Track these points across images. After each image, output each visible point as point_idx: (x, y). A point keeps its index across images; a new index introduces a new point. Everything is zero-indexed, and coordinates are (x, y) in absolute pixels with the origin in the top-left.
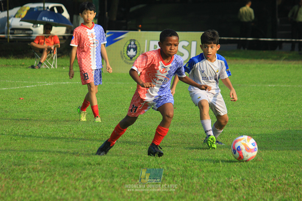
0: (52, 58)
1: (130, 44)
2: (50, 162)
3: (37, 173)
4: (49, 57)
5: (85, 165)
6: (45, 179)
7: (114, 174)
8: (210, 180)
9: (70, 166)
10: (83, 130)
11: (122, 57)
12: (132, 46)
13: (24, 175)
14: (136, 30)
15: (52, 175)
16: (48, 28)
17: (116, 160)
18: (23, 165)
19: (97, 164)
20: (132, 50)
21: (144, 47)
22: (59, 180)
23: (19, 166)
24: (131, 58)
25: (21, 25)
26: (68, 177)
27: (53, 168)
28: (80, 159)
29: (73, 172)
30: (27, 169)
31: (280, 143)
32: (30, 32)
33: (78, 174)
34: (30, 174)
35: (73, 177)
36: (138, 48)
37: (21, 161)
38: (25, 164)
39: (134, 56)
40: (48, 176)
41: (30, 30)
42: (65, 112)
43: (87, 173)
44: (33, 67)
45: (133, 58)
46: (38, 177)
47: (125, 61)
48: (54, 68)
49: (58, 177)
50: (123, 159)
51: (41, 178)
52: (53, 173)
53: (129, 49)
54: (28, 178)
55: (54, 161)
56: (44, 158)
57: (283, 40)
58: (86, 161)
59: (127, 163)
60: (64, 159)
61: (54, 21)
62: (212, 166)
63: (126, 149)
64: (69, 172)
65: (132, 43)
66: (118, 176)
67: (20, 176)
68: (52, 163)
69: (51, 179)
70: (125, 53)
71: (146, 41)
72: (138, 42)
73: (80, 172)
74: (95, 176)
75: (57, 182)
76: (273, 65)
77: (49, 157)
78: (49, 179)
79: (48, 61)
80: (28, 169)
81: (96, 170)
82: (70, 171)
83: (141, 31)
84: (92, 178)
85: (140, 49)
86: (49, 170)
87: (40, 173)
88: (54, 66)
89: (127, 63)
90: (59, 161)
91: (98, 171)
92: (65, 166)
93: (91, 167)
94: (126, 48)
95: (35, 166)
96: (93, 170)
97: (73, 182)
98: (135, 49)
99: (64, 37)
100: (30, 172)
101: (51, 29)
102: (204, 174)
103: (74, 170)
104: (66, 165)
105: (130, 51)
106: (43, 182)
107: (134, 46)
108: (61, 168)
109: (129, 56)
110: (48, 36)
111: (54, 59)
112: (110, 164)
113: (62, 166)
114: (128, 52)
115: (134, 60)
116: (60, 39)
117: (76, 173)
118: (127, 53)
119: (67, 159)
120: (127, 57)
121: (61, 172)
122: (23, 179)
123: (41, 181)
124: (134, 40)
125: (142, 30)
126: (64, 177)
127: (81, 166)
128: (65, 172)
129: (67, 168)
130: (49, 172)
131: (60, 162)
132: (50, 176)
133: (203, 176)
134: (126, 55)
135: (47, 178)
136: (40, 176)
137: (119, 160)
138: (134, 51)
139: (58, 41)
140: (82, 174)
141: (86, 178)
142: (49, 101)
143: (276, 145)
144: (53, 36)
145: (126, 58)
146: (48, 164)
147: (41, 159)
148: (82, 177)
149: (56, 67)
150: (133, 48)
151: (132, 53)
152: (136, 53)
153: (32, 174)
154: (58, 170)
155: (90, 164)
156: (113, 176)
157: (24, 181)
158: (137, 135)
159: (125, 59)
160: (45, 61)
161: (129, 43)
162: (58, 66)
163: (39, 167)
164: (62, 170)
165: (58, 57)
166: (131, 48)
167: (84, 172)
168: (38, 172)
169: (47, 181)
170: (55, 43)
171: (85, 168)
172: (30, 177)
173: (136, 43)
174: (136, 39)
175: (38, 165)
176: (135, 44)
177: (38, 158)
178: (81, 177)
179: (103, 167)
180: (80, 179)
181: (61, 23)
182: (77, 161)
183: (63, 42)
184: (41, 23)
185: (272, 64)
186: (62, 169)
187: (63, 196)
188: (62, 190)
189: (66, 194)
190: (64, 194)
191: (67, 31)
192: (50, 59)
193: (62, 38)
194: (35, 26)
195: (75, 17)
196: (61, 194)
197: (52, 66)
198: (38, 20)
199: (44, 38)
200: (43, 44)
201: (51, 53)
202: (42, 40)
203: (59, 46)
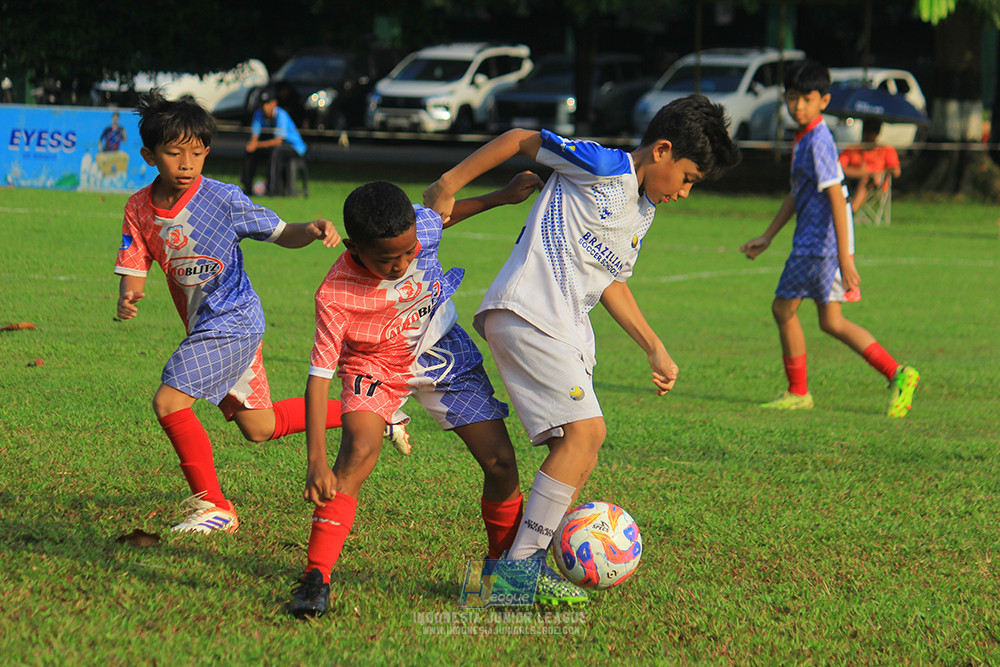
0: (879, 201)
2: (865, 447)
3: (833, 472)
5: (948, 457)
6: (851, 488)
9: (912, 459)
10: (946, 375)
13: (803, 477)
15: (869, 478)
16: (871, 127)
18: (802, 452)
19: (976, 457)
22: (885, 491)
23: (792, 454)
26: (906, 485)
27: (870, 463)
28: (935, 444)
29: (918, 475)
30: (810, 463)
33: (930, 479)
34: (818, 474)
35: (918, 486)
37: (797, 441)
38: (806, 450)
40: (859, 481)
42: (903, 330)
43: (953, 478)
46: (835, 481)
48: (882, 224)
49: (882, 484)
51: (842, 485)
52: (871, 475)
54: (813, 482)
55: (874, 445)
56: (851, 438)
58: (950, 450)
60: (897, 442)
61: (885, 111)
64: (909, 474)
67: (793, 478)
68: (869, 451)
69: (866, 487)
73: (936, 475)
74: (970, 486)
75: (879, 495)
77: (862, 436)
78: (861, 487)
80: (813, 461)
81: (973, 471)
82: (911, 471)
84: (964, 491)
86: (861, 467)
87: (841, 473)
88: (883, 218)
90: (886, 446)
91: (979, 475)
92: (899, 459)
93: (962, 465)
95: (830, 456)
96: (966, 472)
97: (918, 498)
99: (910, 151)
100: (817, 469)
101: (878, 130)
103: (921, 470)
104: (904, 457)
106: (848, 495)
108: (889, 463)
110: (872, 148)
111: (883, 202)
113: (893, 459)
117: (926, 476)
119: (904, 443)
121: (890, 472)
122: (801, 486)
123: (842, 493)
126: (896, 484)
127: (936, 461)
128: (901, 474)
129: (905, 464)
130: (862, 471)
131: (890, 448)
132: (864, 481)
135: (857, 485)
136: (841, 481)
139: (894, 160)
140: (941, 479)
141: (948, 489)
144: (884, 149)
146: (860, 453)
147: (844, 440)
148: (940, 487)
149: (888, 222)
153: (822, 475)
154: (883, 468)
155: (961, 457)
157: (803, 490)
162: (894, 219)
163: (838, 459)
164: (893, 468)
165: (894, 198)
167: (945, 475)
168: (836, 470)
169: (856, 492)
170: (886, 165)
171: (947, 465)
172: (817, 480)
175: (836, 454)
177: (836, 436)
178: (937, 486)
179: (992, 464)
180: (935, 490)
182: (930, 448)
183: (907, 163)
184: (856, 116)
187: (892, 529)
188: (892, 515)
189: (900, 525)
190: (896, 524)
191: (918, 137)
192: (874, 203)
193: (906, 154)
194: (842, 123)
195: (937, 104)
196: (887, 525)
197: (878, 220)
198: (847, 109)
199: (861, 152)
200: (857, 166)
201: (876, 188)
202: (856, 158)
203: (898, 172)
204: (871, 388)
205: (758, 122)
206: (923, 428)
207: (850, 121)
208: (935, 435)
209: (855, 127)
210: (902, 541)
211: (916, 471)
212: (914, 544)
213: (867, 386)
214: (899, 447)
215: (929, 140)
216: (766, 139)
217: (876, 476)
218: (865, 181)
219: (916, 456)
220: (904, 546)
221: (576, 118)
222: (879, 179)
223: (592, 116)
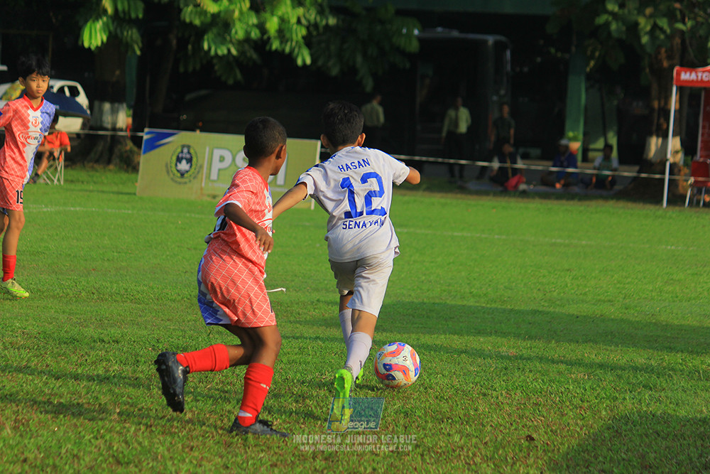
0: (56, 168)
1: (182, 152)
2: (39, 333)
3: (16, 350)
4: (51, 166)
5: (94, 341)
7: (139, 359)
8: (291, 375)
9: (70, 342)
10: (97, 286)
11: (168, 172)
12: (184, 156)
14: (193, 130)
17: (144, 336)
19: (113, 341)
20: (184, 162)
21: (204, 158)
22: (52, 363)
24: (182, 175)
26: (66, 360)
27: (42, 344)
29: (74, 353)
31: (407, 322)
33: (82, 356)
35: (74, 360)
36: (194, 160)
39: (187, 172)
42: (70, 255)
43: (97, 355)
45: (186, 175)
47: (172, 179)
48: (58, 184)
49: (50, 359)
50: (156, 336)
52: (42, 353)
53: (179, 160)
55: (45, 333)
56: (30, 327)
57: (424, 159)
58: (96, 336)
59: (161, 342)
60: (61, 331)
61: (60, 108)
62: (296, 354)
63: (162, 320)
64: (68, 352)
65: (185, 150)
66: (145, 362)
68: (42, 336)
70: (173, 165)
71: (207, 149)
72: (194, 149)
73: (86, 353)
74: (109, 361)
76: (406, 198)
77: (38, 326)
79: (49, 173)
80: (3, 343)
81: (111, 350)
82: (69, 350)
83: (201, 131)
84: (105, 364)
85: (197, 161)
86: (36, 347)
87: (22, 351)
88: (59, 180)
89: (176, 182)
90: (53, 333)
91: (115, 353)
92: (62, 342)
93: (104, 346)
94: (174, 158)
95: (15, 339)
96: (106, 351)
98: (189, 161)
99: (78, 135)
102: (282, 365)
103: (76, 350)
104: (65, 340)
105: (180, 162)
107: (188, 156)
108: (55, 344)
109: (178, 171)
110: (52, 133)
111: (59, 169)
112: (134, 342)
113: (58, 342)
114: (178, 164)
115: (187, 177)
116: (71, 139)
117: (79, 354)
118: (176, 165)
119: (66, 332)
120: (176, 172)
121: (55, 351)
124: (189, 147)
125: (203, 130)
126: (59, 358)
127: (87, 344)
128: (62, 352)
129: (66, 345)
130: (36, 349)
131: (56, 334)
133: (281, 368)
134: (174, 169)
137: (150, 336)
138: (187, 163)
139: (67, 141)
140: (89, 356)
141: (94, 363)
142: (45, 237)
143: (399, 325)
144: (60, 132)
145: (174, 175)
146: (35, 337)
147: (25, 329)
148: (88, 361)
149: (62, 183)
150: (186, 159)
151: (184, 166)
152: (191, 167)
154: (51, 348)
155: (103, 341)
156: (138, 361)
158: (182, 298)
159: (171, 175)
160: (44, 172)
161: (179, 150)
162: (66, 181)
163: (20, 342)
164: (57, 348)
165: (66, 167)
166: (182, 158)
167: (92, 353)
168: (19, 349)
170: (61, 144)
171: (94, 346)
173: (192, 151)
174: (191, 144)
175: (19, 338)
176: (189, 152)
177: (20, 326)
178: (86, 360)
179: (124, 346)
181: (70, 112)
182: (83, 335)
183: (76, 143)
185: (405, 195)
186: (58, 346)
187: (55, 389)
188: (55, 379)
189: (60, 386)
190: (58, 385)
191: (84, 126)
192: (52, 169)
193: (75, 137)
195: (96, 103)
196: (51, 386)
197: (56, 181)
201: (54, 159)
203: (69, 149)
204: (45, 294)
206: (79, 321)
208: (87, 326)
210: (61, 397)
211: (73, 350)
212: (69, 399)
213: (43, 292)
214: (62, 334)
215: (91, 128)
217: (46, 353)
218: (47, 154)
219: (73, 340)
220: (62, 401)
222: (56, 154)
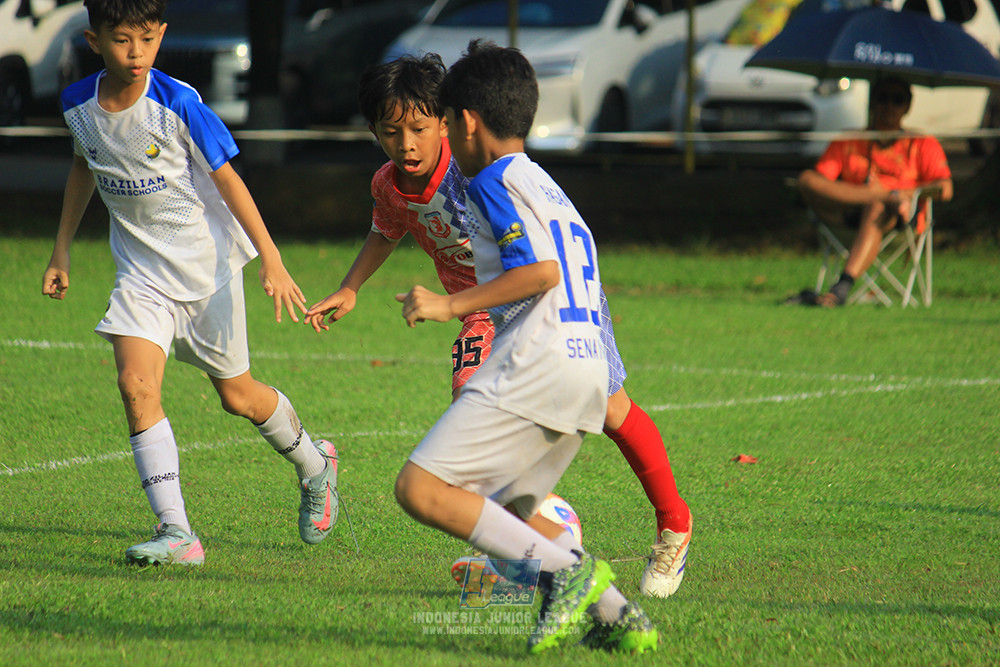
0: (908, 254)
4: (890, 249)
16: (890, 98)
25: (757, 83)
32: (802, 119)
41: (798, 106)
44: (808, 298)
48: (915, 303)
61: (916, 62)
79: (885, 269)
88: (916, 291)
101: (904, 101)
110: (892, 143)
111: (917, 256)
139: (940, 164)
144: (917, 140)
149: (928, 300)
160: (870, 269)
162: (939, 293)
165: (939, 248)
170: (921, 178)
184: (855, 73)
191: (991, 116)
192: (895, 258)
193: (964, 152)
194: (826, 87)
197: (907, 295)
198: (833, 61)
199: (866, 149)
200: (861, 180)
201: (900, 226)
202: (858, 162)
203: (947, 191)
205: (646, 87)
207: (845, 83)
209: (855, 95)
216: (664, 126)
221: (252, 85)
222: (908, 209)
223: (287, 81)
